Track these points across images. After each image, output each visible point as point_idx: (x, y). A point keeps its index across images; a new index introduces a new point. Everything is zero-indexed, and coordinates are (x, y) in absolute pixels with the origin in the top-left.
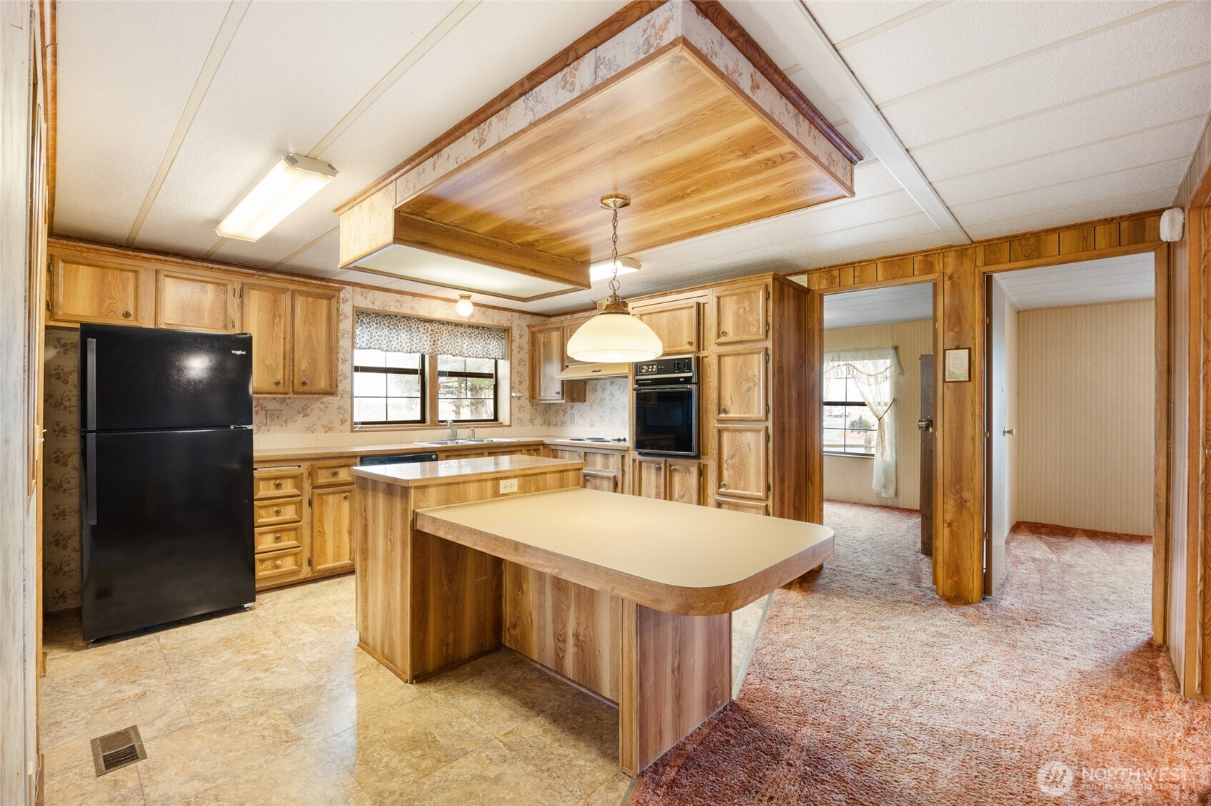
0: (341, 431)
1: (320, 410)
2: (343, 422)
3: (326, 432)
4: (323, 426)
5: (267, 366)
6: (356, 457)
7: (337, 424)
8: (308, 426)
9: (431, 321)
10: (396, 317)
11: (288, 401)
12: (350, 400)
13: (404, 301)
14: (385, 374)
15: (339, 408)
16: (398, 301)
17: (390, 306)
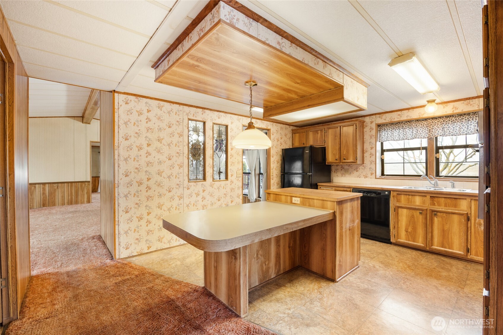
0: (371, 178)
1: (362, 169)
2: (372, 174)
3: (365, 178)
4: (363, 175)
5: (334, 154)
6: (351, 188)
7: (369, 175)
8: (358, 175)
9: (426, 119)
10: (402, 122)
11: (351, 166)
12: (375, 165)
13: (403, 114)
14: (403, 152)
15: (370, 168)
16: (399, 115)
17: (394, 119)
